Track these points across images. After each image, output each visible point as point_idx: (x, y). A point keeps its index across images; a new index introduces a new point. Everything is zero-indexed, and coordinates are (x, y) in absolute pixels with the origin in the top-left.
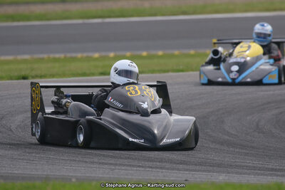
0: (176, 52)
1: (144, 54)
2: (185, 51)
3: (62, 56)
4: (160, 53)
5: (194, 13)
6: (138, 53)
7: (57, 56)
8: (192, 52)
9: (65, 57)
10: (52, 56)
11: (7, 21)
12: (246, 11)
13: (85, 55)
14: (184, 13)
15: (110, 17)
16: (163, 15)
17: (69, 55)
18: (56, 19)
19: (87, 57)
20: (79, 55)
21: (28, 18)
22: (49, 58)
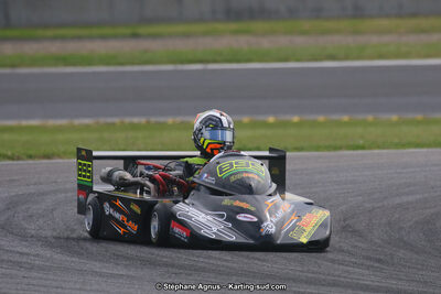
0: (321, 118)
1: (271, 119)
2: (335, 117)
3: (143, 120)
4: (296, 119)
5: (346, 58)
6: (261, 118)
7: (136, 120)
8: (345, 118)
9: (148, 122)
10: (127, 120)
11: (56, 65)
12: (428, 56)
13: (179, 119)
14: (332, 58)
15: (215, 61)
16: (298, 60)
17: (153, 119)
18: (132, 64)
19: (182, 123)
20: (170, 120)
21: (89, 61)
22: (122, 123)
